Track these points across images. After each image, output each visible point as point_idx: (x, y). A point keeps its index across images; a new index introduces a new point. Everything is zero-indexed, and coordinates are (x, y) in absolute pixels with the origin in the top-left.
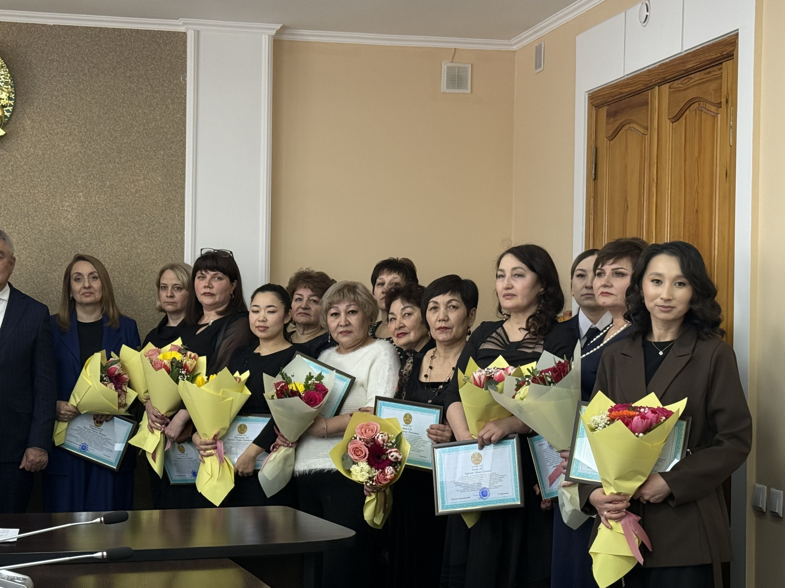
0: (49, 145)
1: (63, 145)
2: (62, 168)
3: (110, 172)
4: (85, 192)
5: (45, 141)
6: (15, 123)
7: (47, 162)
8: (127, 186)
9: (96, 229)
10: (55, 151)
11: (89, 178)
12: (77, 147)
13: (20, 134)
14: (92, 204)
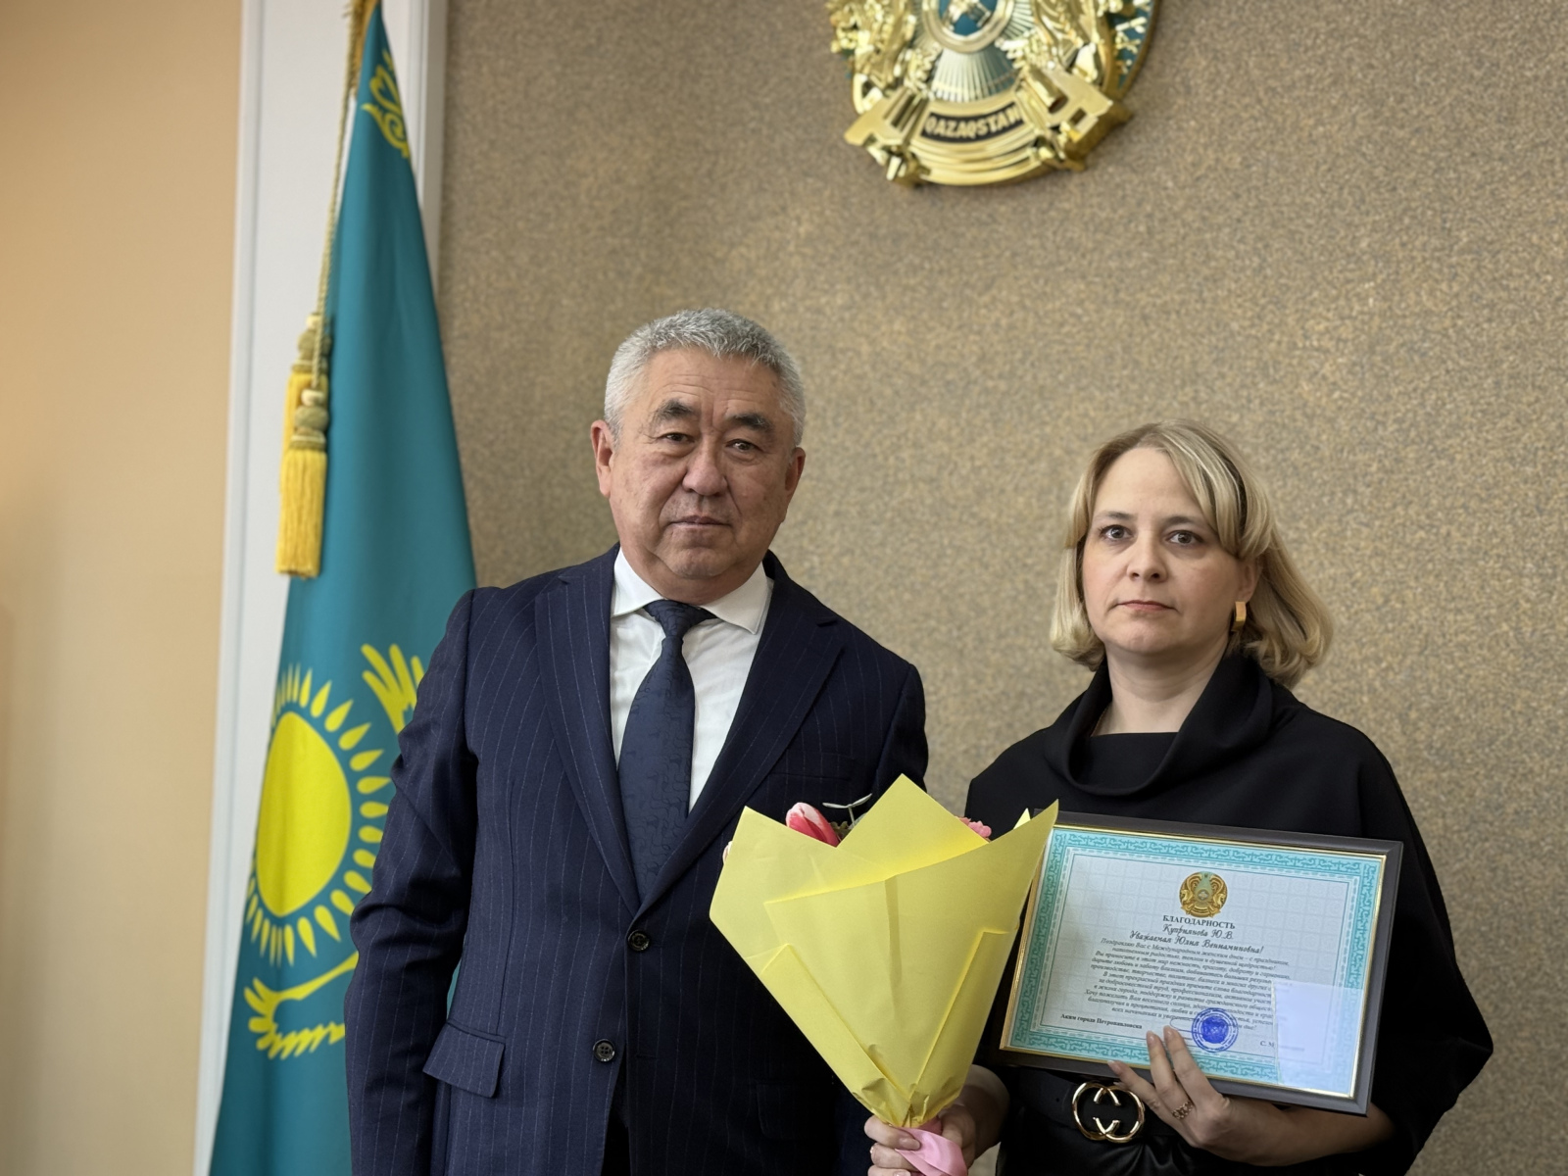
0: (1265, 128)
1: (1311, 122)
2: (1307, 204)
3: (1473, 194)
4: (1383, 276)
5: (1252, 117)
6: (1159, 75)
7: (1257, 188)
8: (1535, 239)
9: (1422, 405)
10: (1285, 145)
11: (1397, 228)
12: (1360, 121)
13: (1176, 107)
14: (1404, 317)
